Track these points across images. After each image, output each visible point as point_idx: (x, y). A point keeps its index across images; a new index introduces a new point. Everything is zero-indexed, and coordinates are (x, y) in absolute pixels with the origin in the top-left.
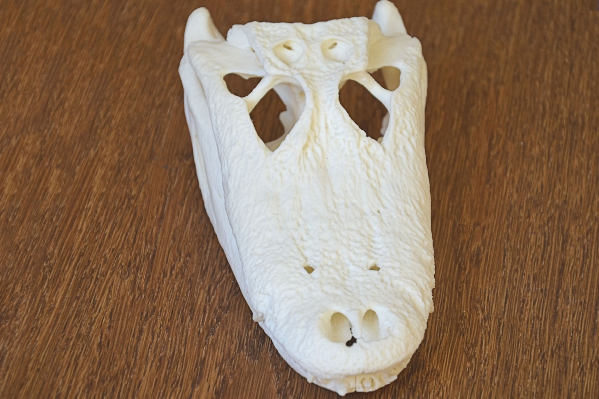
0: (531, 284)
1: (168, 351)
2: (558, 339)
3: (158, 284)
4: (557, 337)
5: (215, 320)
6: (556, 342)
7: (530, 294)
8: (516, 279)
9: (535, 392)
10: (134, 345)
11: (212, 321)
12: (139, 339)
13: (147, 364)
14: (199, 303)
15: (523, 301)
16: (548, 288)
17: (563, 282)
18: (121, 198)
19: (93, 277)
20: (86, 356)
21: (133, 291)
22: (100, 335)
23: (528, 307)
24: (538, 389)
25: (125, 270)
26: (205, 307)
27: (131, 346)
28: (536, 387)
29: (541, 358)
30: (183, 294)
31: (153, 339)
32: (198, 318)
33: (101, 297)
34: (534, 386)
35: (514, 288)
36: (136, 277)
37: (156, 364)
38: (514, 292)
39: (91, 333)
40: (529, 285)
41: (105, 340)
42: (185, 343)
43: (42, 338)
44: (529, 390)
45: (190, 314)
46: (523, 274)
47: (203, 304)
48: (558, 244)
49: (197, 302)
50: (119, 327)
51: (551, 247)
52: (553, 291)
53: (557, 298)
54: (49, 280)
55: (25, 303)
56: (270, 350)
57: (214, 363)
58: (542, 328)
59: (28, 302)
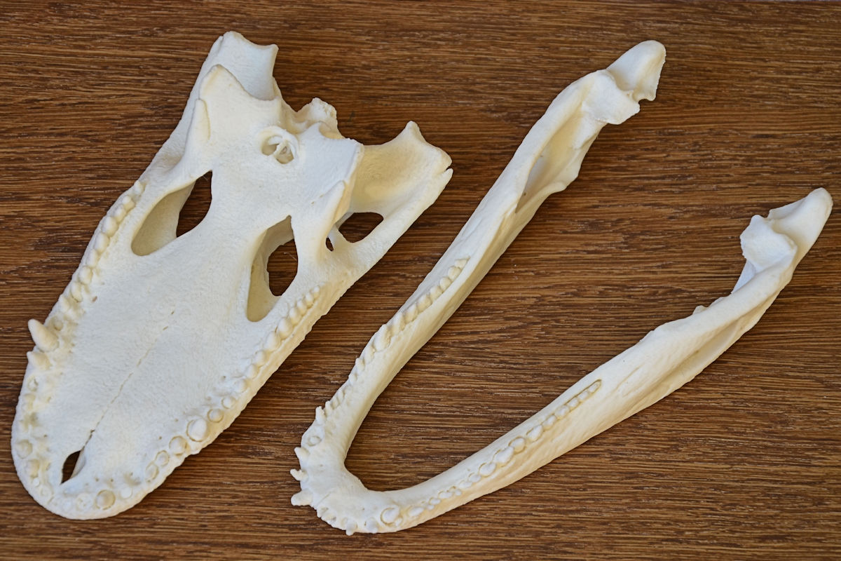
0: (213, 514)
1: (34, 164)
2: (120, 548)
3: (141, 138)
4: (123, 546)
5: (93, 201)
6: (113, 545)
7: (194, 513)
8: (219, 497)
9: (25, 527)
10: (38, 131)
11: (91, 198)
12: (49, 135)
13: (12, 148)
14: (117, 181)
15: (181, 507)
16: (211, 532)
17: (224, 549)
18: (286, 80)
19: (143, 76)
20: (13, 91)
21: (126, 117)
22: (48, 98)
23: (171, 513)
24: (31, 530)
25: (159, 104)
26: (114, 188)
27: (37, 130)
28: (34, 528)
29: (83, 530)
30: (130, 165)
31: (51, 147)
32: (94, 184)
33: (110, 89)
34: (34, 525)
35: (204, 496)
36: (151, 116)
37: (12, 157)
38: (196, 496)
39: (52, 90)
40: (212, 511)
41: (43, 104)
42: (50, 178)
43: (35, 47)
44: (27, 521)
45: (98, 176)
46: (230, 504)
47: (117, 186)
48: (293, 540)
49: (118, 179)
50: (66, 114)
51: (287, 533)
52: (205, 538)
53: (195, 543)
54: (130, 38)
55: (89, 22)
56: (52, 259)
57: (22, 210)
58: (136, 530)
59: (91, 25)
